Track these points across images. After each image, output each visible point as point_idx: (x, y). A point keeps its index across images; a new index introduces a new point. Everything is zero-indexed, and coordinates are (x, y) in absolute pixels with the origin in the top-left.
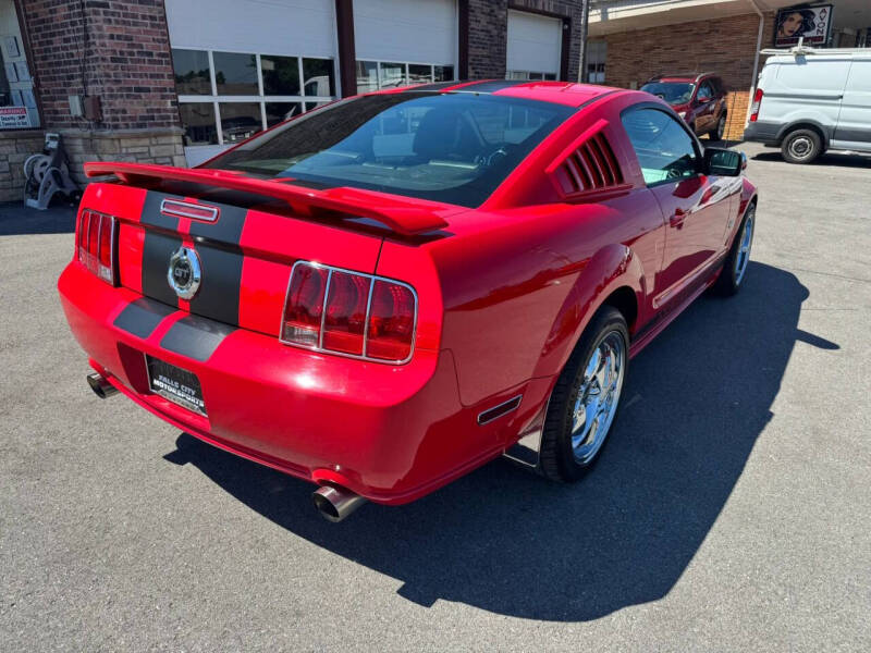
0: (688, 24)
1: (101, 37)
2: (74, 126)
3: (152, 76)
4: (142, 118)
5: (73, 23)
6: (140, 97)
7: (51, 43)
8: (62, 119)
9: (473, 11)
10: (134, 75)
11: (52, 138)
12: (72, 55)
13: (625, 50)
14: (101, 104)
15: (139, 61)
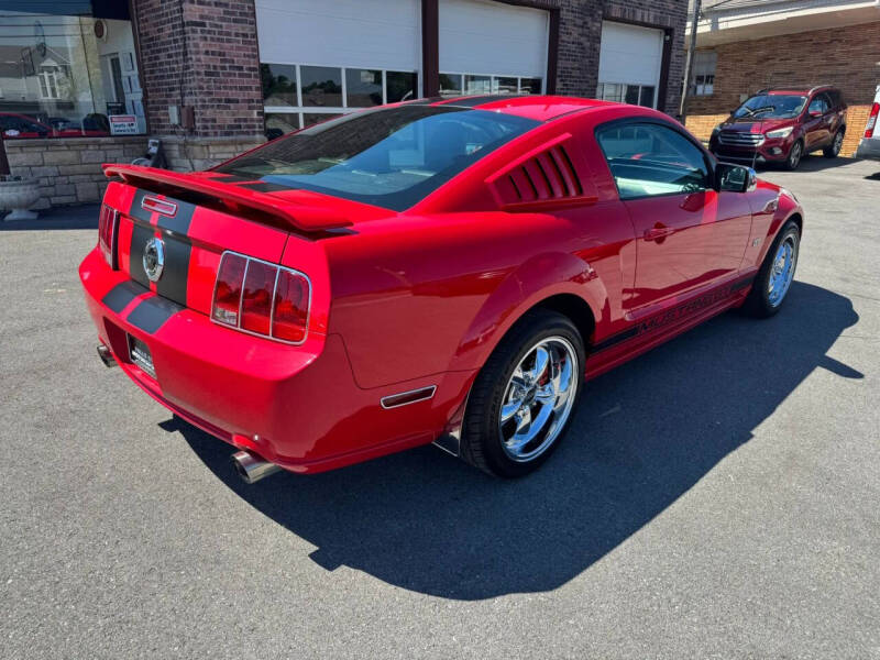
0: (807, 33)
1: (197, 53)
2: (173, 133)
3: (241, 88)
4: (231, 127)
5: (176, 41)
6: (229, 108)
7: (157, 58)
8: (163, 127)
9: (564, 24)
10: (225, 88)
11: (154, 144)
12: (173, 70)
13: (738, 61)
14: (194, 114)
15: (230, 75)
